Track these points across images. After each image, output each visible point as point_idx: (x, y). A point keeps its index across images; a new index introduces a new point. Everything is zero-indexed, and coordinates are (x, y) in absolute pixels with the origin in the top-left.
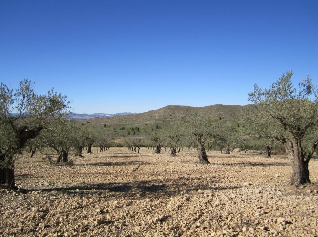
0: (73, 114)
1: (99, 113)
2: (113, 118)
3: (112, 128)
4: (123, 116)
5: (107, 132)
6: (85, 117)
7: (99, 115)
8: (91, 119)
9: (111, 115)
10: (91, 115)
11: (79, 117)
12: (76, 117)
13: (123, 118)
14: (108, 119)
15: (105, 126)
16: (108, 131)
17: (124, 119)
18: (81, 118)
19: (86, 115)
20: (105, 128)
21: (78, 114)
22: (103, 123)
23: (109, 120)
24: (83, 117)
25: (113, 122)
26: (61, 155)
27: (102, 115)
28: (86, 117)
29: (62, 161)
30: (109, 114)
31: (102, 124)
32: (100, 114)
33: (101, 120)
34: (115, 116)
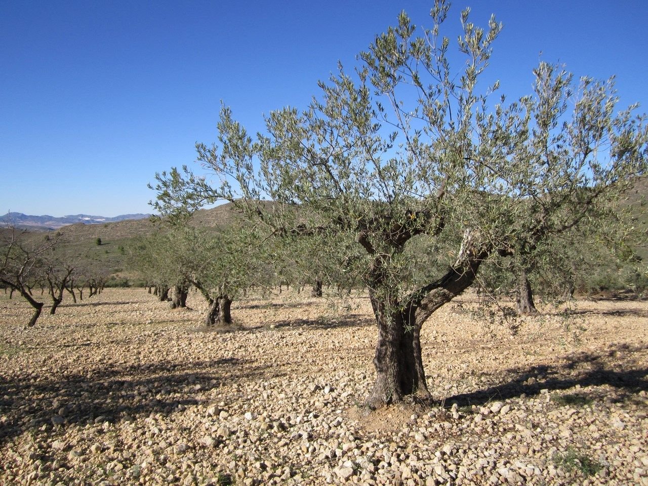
0: (20, 215)
1: (79, 215)
2: (116, 224)
3: (116, 247)
4: (139, 221)
5: (106, 256)
6: (47, 223)
7: (81, 218)
8: (67, 226)
9: (107, 219)
10: (62, 218)
11: (34, 224)
12: (26, 223)
13: (138, 224)
14: (106, 226)
15: (99, 242)
16: (107, 252)
17: (142, 228)
18: (39, 224)
19: (50, 218)
20: (98, 248)
21: (31, 216)
22: (93, 237)
23: (109, 230)
24: (43, 222)
25: (117, 233)
26: (217, 304)
27: (87, 219)
28: (50, 222)
29: (222, 321)
30: (101, 218)
31: (93, 239)
32: (83, 216)
33: (88, 231)
34: (122, 222)
